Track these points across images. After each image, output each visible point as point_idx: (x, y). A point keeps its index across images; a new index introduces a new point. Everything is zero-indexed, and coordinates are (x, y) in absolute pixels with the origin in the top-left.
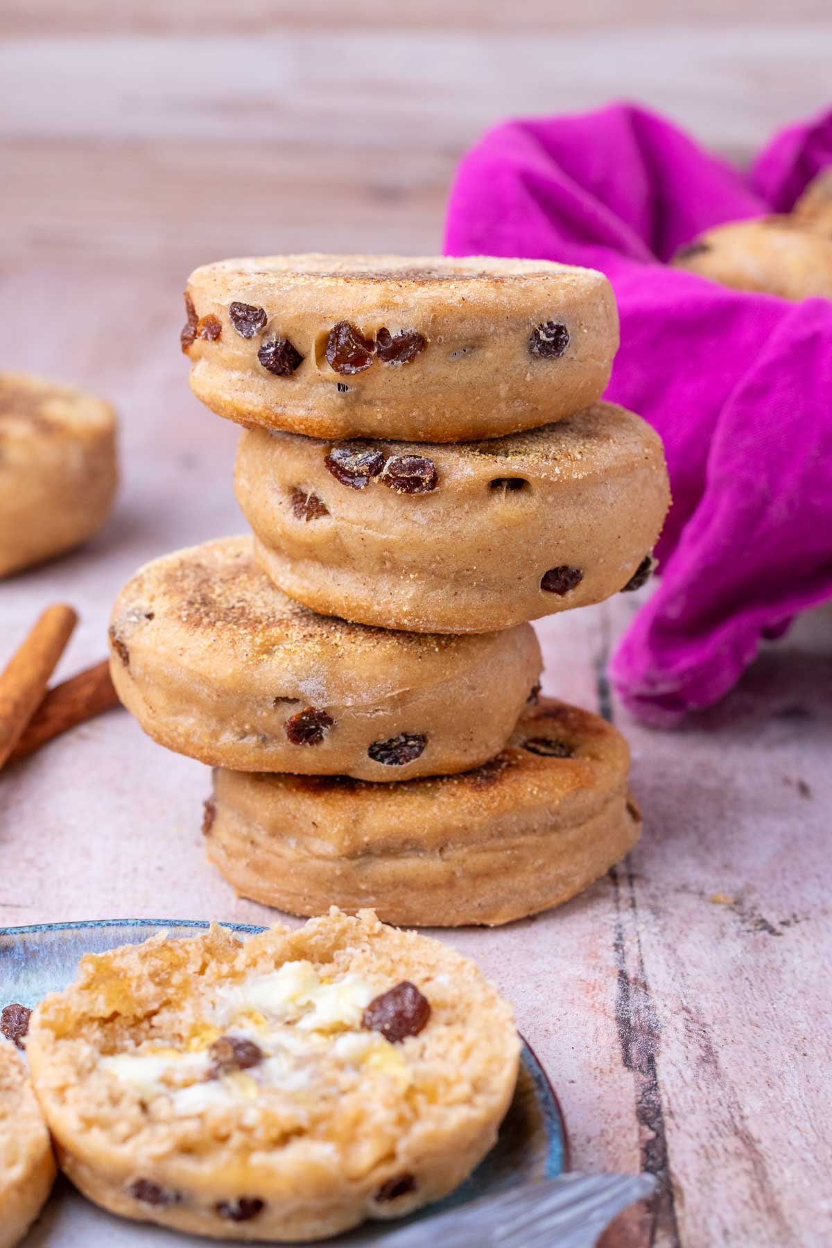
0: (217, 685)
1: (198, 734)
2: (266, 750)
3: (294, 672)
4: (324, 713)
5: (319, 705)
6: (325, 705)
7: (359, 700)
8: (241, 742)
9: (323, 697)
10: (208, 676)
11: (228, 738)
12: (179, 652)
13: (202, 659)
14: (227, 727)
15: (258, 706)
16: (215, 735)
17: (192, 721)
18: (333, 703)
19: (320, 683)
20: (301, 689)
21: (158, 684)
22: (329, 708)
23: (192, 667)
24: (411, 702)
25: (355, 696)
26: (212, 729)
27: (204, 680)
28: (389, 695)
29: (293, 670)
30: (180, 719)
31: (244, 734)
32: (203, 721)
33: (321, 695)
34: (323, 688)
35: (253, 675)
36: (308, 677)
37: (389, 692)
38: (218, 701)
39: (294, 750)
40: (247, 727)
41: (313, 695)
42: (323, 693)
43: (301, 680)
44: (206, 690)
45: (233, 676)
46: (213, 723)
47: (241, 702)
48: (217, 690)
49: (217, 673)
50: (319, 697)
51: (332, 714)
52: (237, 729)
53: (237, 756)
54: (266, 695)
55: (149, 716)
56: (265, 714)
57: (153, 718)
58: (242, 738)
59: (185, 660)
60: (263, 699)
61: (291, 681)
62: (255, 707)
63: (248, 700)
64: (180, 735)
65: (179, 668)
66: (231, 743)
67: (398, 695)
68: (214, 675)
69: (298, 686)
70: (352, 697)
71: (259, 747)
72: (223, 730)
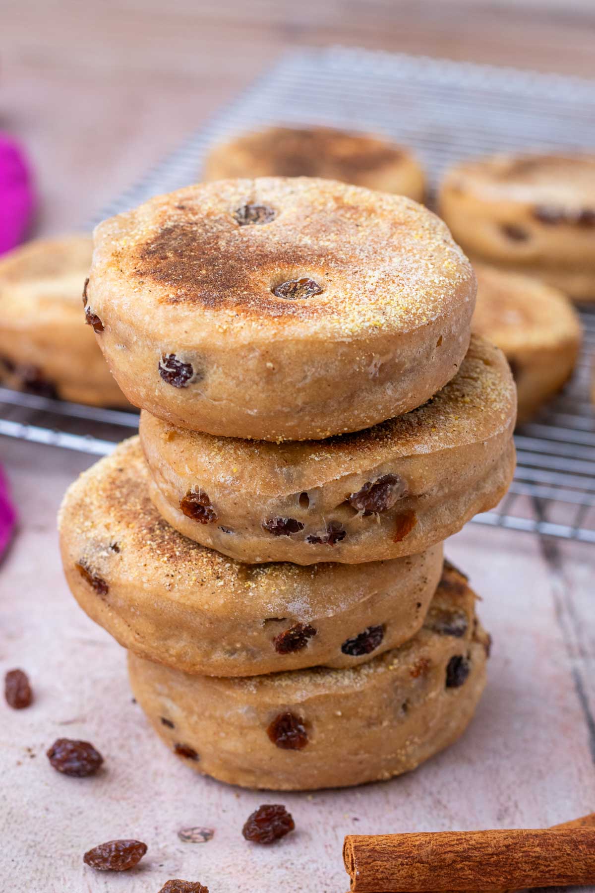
0: (209, 615)
1: (190, 654)
2: (255, 661)
3: (282, 596)
4: (310, 626)
5: (305, 620)
6: (311, 620)
7: (338, 610)
8: (232, 658)
9: (308, 613)
10: (201, 608)
11: (218, 657)
12: (167, 588)
13: (192, 593)
14: (218, 646)
15: (248, 627)
16: (207, 654)
17: (182, 644)
18: (316, 617)
19: (305, 602)
20: (290, 610)
21: (146, 615)
22: (314, 621)
23: (182, 601)
24: (378, 602)
25: (335, 608)
26: (203, 650)
27: (196, 611)
28: (362, 601)
29: (279, 594)
30: (170, 643)
31: (233, 651)
32: (193, 643)
33: (306, 612)
34: (308, 606)
35: (243, 603)
36: (294, 598)
37: (362, 598)
38: (210, 628)
39: (279, 658)
40: (238, 645)
41: (300, 613)
42: (308, 610)
43: (288, 602)
44: (198, 619)
45: (225, 606)
46: (205, 645)
47: (233, 626)
48: (210, 619)
49: (209, 605)
50: (305, 614)
51: (316, 626)
52: (228, 648)
53: (228, 669)
54: (256, 618)
55: (136, 640)
56: (255, 634)
57: (143, 643)
58: (232, 654)
59: (175, 595)
60: (254, 621)
61: (280, 605)
62: (246, 628)
63: (239, 624)
64: (171, 656)
65: (170, 602)
66: (223, 661)
67: (368, 599)
68: (206, 607)
69: (287, 608)
70: (332, 609)
71: (249, 659)
72: (214, 649)
